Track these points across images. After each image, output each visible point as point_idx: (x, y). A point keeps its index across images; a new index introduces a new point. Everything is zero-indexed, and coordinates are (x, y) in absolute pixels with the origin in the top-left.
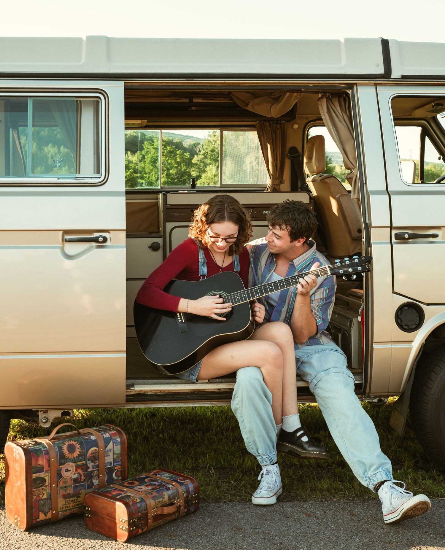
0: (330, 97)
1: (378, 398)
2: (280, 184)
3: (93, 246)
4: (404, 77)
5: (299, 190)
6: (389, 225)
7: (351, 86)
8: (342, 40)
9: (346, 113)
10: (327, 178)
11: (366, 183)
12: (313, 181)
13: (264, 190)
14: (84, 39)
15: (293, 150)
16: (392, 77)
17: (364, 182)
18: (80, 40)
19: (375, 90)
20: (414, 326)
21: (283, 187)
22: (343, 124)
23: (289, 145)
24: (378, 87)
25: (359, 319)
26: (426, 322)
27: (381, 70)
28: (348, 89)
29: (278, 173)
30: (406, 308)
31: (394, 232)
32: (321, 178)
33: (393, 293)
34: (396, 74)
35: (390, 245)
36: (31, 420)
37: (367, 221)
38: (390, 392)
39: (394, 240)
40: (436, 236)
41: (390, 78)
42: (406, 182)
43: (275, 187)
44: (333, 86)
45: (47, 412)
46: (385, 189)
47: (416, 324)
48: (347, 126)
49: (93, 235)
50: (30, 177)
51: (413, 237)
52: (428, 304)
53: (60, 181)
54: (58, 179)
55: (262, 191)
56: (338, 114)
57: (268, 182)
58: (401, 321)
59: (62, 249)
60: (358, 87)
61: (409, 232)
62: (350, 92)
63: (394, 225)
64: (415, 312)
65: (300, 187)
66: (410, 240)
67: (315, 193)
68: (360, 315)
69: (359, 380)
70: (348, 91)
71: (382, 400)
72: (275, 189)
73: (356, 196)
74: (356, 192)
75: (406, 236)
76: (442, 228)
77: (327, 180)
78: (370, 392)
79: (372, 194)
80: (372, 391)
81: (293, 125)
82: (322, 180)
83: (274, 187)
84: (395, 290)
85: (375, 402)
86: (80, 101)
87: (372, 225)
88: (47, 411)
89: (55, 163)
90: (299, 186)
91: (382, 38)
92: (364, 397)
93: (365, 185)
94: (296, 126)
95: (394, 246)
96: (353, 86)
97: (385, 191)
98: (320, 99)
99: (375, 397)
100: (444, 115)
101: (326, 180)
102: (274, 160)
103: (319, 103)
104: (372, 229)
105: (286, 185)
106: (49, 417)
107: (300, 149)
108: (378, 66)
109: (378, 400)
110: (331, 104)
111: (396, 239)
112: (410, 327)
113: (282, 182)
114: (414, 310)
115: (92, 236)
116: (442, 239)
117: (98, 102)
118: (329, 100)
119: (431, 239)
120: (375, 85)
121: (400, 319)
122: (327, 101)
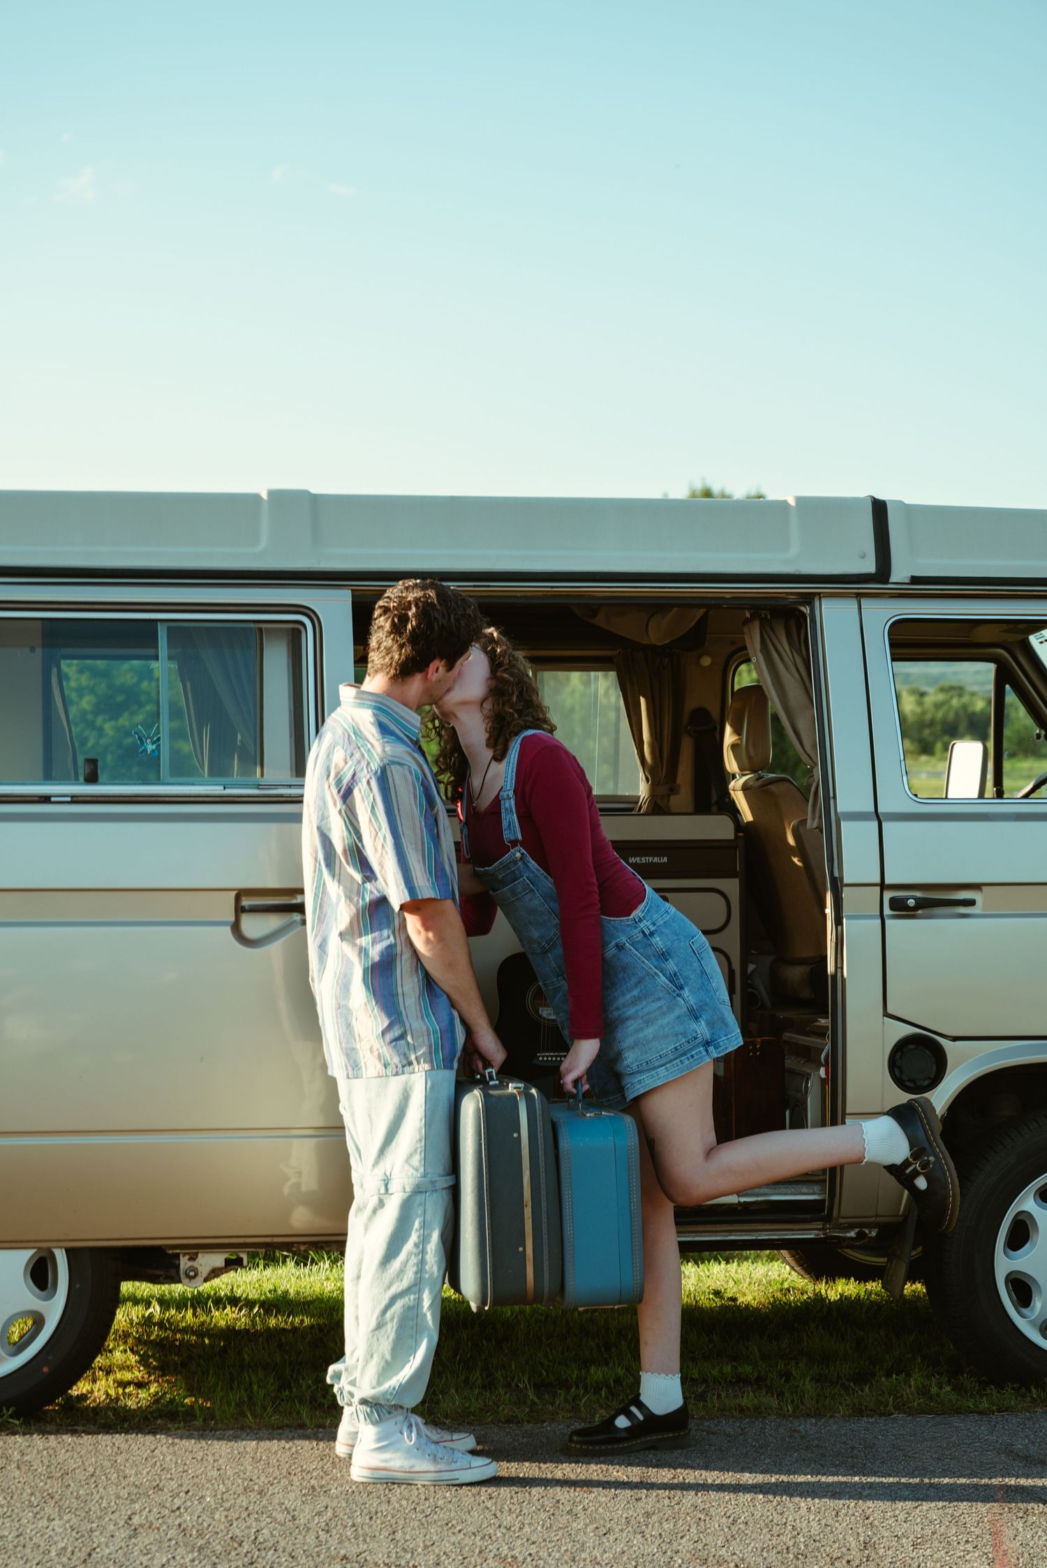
0: (769, 617)
1: (857, 1230)
2: (669, 796)
3: (295, 921)
4: (915, 580)
5: (714, 809)
6: (878, 880)
7: (809, 599)
8: (792, 502)
9: (801, 651)
10: (773, 782)
11: (835, 797)
12: (745, 788)
13: (631, 809)
14: (264, 496)
15: (701, 715)
16: (892, 579)
17: (832, 795)
18: (257, 497)
19: (856, 606)
20: (926, 1083)
21: (675, 801)
22: (793, 676)
23: (691, 704)
24: (863, 601)
25: (822, 1072)
26: (949, 1073)
27: (869, 566)
28: (803, 604)
29: (664, 770)
30: (912, 1047)
31: (888, 895)
32: (760, 782)
33: (884, 1016)
34: (900, 572)
35: (879, 921)
36: (160, 1276)
37: (836, 874)
38: (881, 1216)
39: (887, 911)
40: (971, 903)
41: (887, 582)
42: (916, 795)
43: (658, 802)
44: (773, 598)
45: (197, 1256)
46: (873, 810)
47: (929, 1078)
48: (800, 679)
49: (296, 898)
50: (168, 784)
51: (924, 904)
52: (955, 1039)
53: (229, 791)
54: (225, 788)
55: (627, 811)
56: (784, 654)
57: (642, 790)
58: (901, 1073)
59: (236, 928)
60: (823, 601)
61: (918, 894)
62: (806, 610)
63: (888, 881)
64: (930, 1054)
65: (716, 802)
66: (920, 912)
67: (747, 815)
68: (822, 1066)
69: (819, 1194)
70: (803, 609)
71: (865, 1234)
72: (658, 806)
73: (815, 825)
74: (817, 815)
75: (911, 902)
76: (984, 888)
77: (773, 787)
78: (839, 1217)
79: (844, 820)
80: (843, 1213)
81: (700, 657)
82: (762, 786)
83: (656, 802)
84: (890, 1010)
85: (851, 1238)
86: (260, 629)
87: (846, 881)
88: (197, 1254)
89: (142, 743)
90: (714, 798)
91: (874, 498)
92: (828, 1226)
93: (832, 802)
94: (706, 661)
95: (888, 922)
96: (813, 599)
97: (872, 813)
98: (747, 622)
99: (851, 1227)
100: (1043, 637)
101: (769, 786)
102: (656, 739)
103: (746, 629)
104: (845, 889)
105: (684, 797)
106: (200, 1269)
107: (715, 713)
108: (863, 557)
109: (857, 1234)
110: (771, 633)
111: (892, 908)
112: (919, 1083)
113: (673, 790)
114: (928, 1052)
115: (294, 902)
116: (983, 910)
117: (299, 632)
118: (766, 626)
119: (962, 910)
120: (856, 597)
121: (899, 1068)
122: (762, 627)
